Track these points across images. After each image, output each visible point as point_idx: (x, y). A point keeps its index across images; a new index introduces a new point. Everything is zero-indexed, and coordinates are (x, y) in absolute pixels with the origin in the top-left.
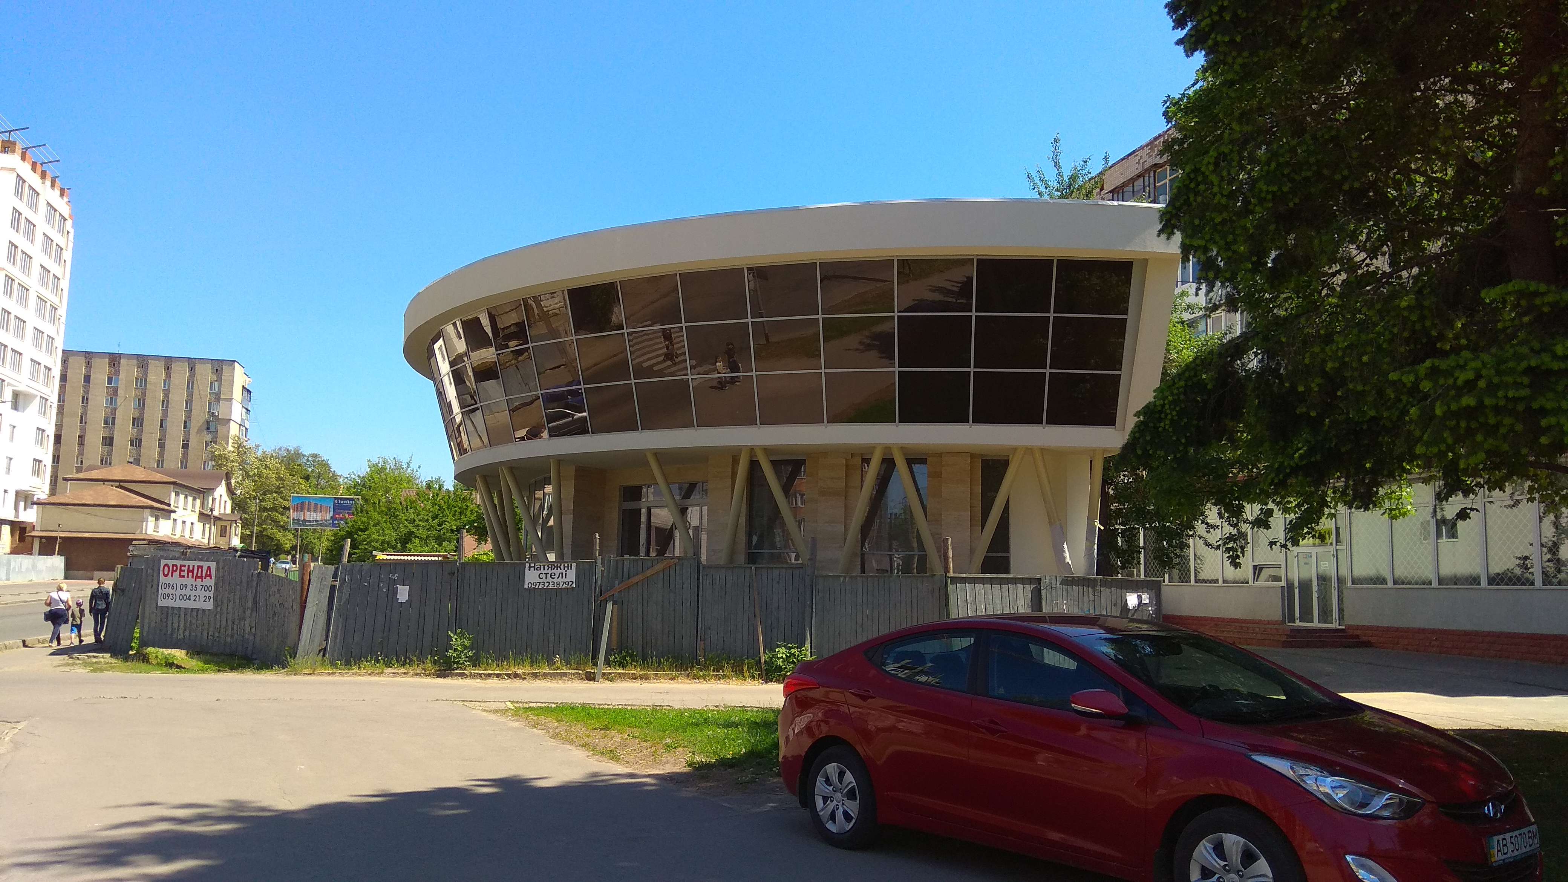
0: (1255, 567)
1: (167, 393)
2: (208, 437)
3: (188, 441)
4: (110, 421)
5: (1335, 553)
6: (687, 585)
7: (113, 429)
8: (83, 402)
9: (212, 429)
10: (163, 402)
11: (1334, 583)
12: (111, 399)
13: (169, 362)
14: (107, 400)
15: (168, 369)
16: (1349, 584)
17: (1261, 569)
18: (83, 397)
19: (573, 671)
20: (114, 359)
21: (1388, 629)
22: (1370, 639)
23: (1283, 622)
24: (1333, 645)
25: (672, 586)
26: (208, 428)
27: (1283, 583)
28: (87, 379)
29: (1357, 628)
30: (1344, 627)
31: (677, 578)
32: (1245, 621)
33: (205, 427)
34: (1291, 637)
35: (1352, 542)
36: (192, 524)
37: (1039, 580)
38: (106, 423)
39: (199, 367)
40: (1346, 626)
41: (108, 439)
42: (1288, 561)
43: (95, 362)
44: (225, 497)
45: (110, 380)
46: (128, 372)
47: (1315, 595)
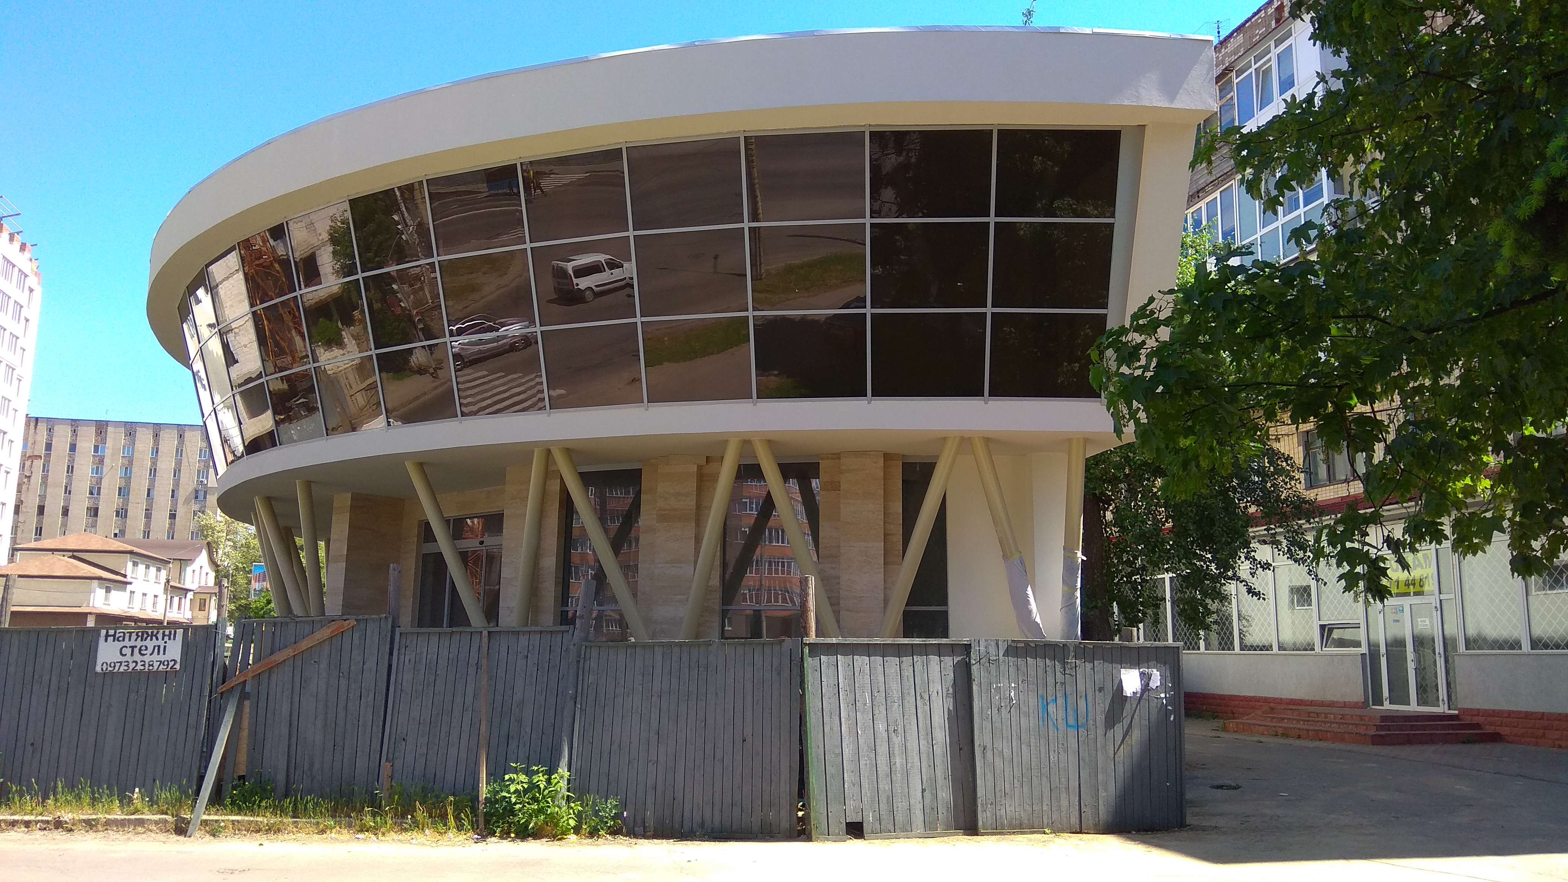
0: (1323, 627)
1: (154, 462)
2: (195, 507)
3: (176, 511)
4: (95, 491)
5: (1438, 606)
6: (371, 663)
7: (98, 499)
8: (68, 472)
9: (201, 497)
10: (151, 470)
11: (1439, 647)
12: (97, 468)
13: (157, 429)
14: (93, 469)
15: (156, 436)
16: (1462, 648)
17: (1331, 631)
18: (68, 466)
19: (157, 817)
20: (101, 427)
21: (1528, 716)
22: (1499, 730)
23: (1365, 704)
24: (1445, 740)
25: (345, 666)
26: (196, 497)
27: (1364, 649)
28: (73, 447)
29: (1478, 712)
30: (1456, 712)
31: (355, 653)
32: (1312, 703)
33: (193, 496)
34: (1381, 728)
35: (1464, 587)
36: (156, 596)
37: (967, 648)
38: (91, 493)
39: (188, 435)
40: (1459, 710)
41: (92, 510)
42: (1370, 619)
43: (82, 430)
44: (207, 568)
45: (96, 448)
46: (115, 440)
47: (1411, 666)
